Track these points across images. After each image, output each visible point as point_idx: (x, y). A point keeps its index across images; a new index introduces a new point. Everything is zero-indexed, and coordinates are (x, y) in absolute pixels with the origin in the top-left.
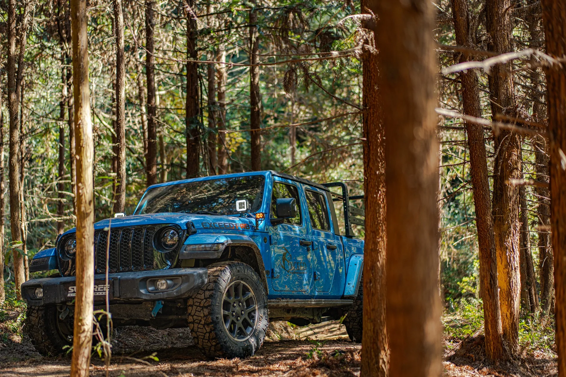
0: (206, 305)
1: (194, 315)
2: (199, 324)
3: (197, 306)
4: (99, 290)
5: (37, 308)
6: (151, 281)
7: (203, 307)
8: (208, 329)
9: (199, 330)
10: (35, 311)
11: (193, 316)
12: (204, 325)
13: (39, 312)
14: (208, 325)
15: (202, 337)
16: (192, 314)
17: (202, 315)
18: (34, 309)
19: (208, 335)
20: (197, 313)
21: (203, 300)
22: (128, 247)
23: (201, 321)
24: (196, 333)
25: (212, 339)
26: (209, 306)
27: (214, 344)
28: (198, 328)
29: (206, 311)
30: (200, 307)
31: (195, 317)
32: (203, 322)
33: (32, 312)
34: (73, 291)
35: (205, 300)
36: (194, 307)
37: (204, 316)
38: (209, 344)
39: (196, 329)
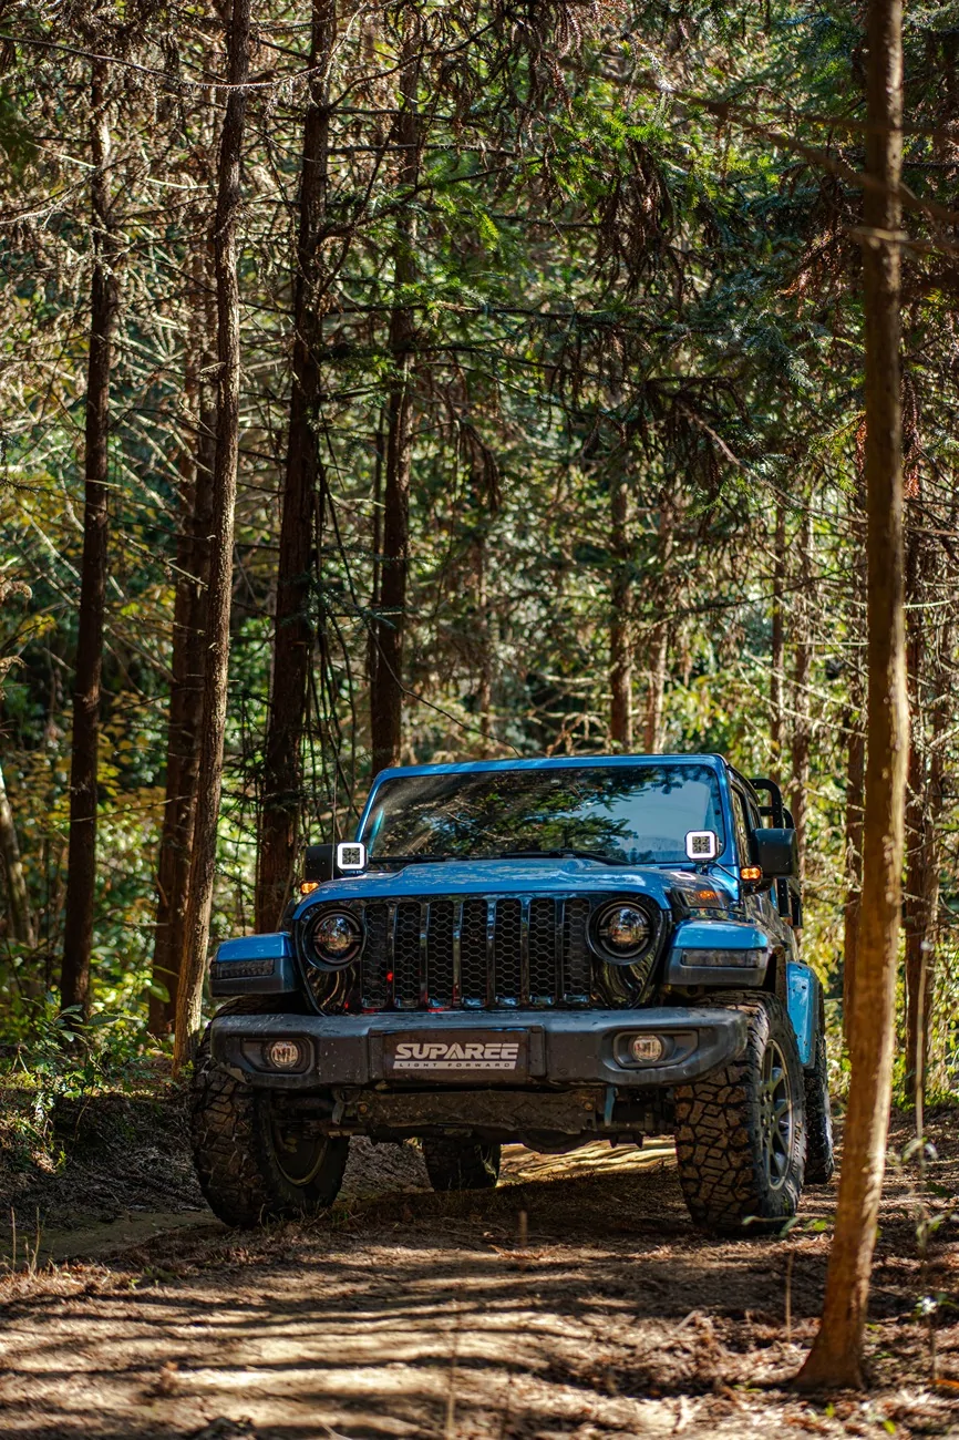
0: (734, 1099)
1: (699, 1124)
2: (711, 1146)
3: (708, 1103)
4: (487, 1055)
5: (229, 1088)
6: (622, 1039)
7: (725, 1107)
8: (736, 1161)
9: (710, 1162)
10: (225, 1099)
11: (693, 1127)
12: (725, 1151)
13: (238, 1101)
14: (737, 1150)
15: (715, 1180)
16: (692, 1121)
17: (723, 1125)
18: (219, 1093)
19: (732, 1174)
20: (708, 1120)
21: (722, 1087)
22: (518, 945)
23: (717, 1139)
24: (698, 1168)
25: (743, 1185)
26: (742, 1103)
27: (744, 1196)
28: (707, 1157)
29: (734, 1117)
30: (717, 1105)
31: (700, 1130)
32: (724, 1142)
33: (213, 1100)
34: (408, 1054)
35: (729, 1089)
36: (699, 1106)
37: (729, 1128)
38: (730, 1198)
39: (699, 1158)
